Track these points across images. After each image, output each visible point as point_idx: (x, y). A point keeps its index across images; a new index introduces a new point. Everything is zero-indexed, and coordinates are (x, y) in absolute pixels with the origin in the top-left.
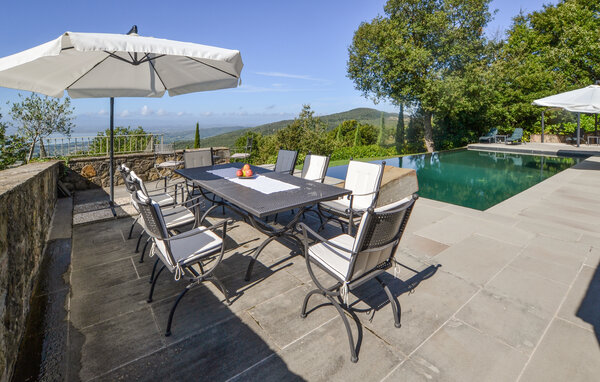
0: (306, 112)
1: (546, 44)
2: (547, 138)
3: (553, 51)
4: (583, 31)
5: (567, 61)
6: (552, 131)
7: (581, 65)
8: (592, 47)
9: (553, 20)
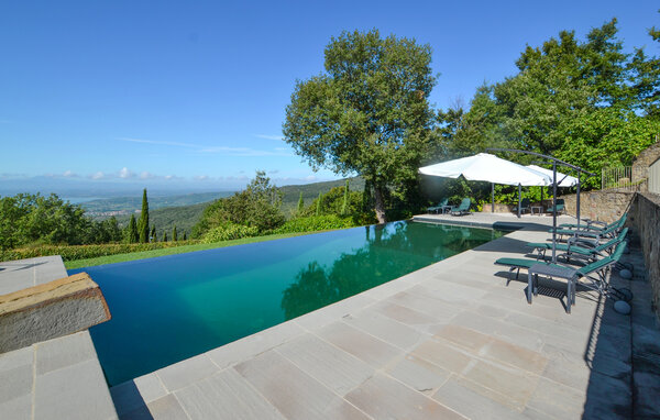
0: (262, 179)
1: (504, 114)
2: (498, 207)
3: (509, 121)
4: (534, 102)
5: (520, 131)
6: (507, 200)
7: (532, 135)
8: (541, 118)
9: (510, 90)
